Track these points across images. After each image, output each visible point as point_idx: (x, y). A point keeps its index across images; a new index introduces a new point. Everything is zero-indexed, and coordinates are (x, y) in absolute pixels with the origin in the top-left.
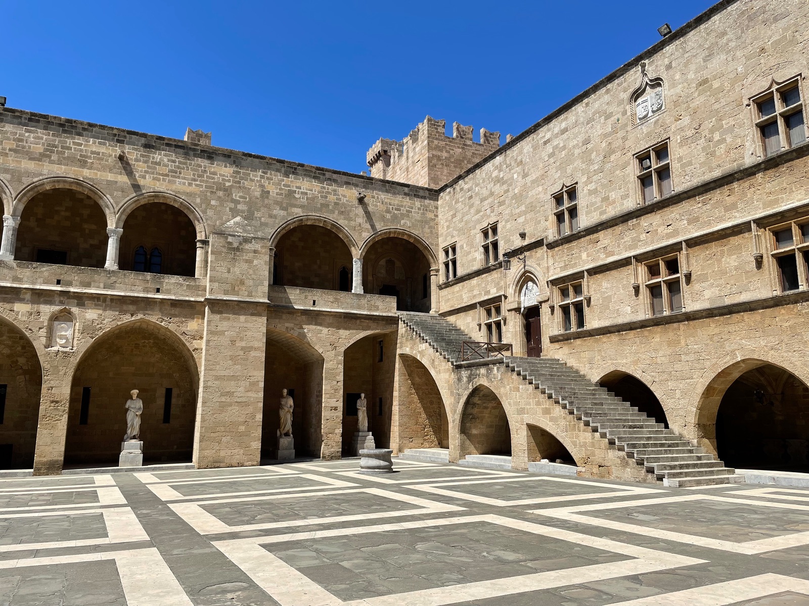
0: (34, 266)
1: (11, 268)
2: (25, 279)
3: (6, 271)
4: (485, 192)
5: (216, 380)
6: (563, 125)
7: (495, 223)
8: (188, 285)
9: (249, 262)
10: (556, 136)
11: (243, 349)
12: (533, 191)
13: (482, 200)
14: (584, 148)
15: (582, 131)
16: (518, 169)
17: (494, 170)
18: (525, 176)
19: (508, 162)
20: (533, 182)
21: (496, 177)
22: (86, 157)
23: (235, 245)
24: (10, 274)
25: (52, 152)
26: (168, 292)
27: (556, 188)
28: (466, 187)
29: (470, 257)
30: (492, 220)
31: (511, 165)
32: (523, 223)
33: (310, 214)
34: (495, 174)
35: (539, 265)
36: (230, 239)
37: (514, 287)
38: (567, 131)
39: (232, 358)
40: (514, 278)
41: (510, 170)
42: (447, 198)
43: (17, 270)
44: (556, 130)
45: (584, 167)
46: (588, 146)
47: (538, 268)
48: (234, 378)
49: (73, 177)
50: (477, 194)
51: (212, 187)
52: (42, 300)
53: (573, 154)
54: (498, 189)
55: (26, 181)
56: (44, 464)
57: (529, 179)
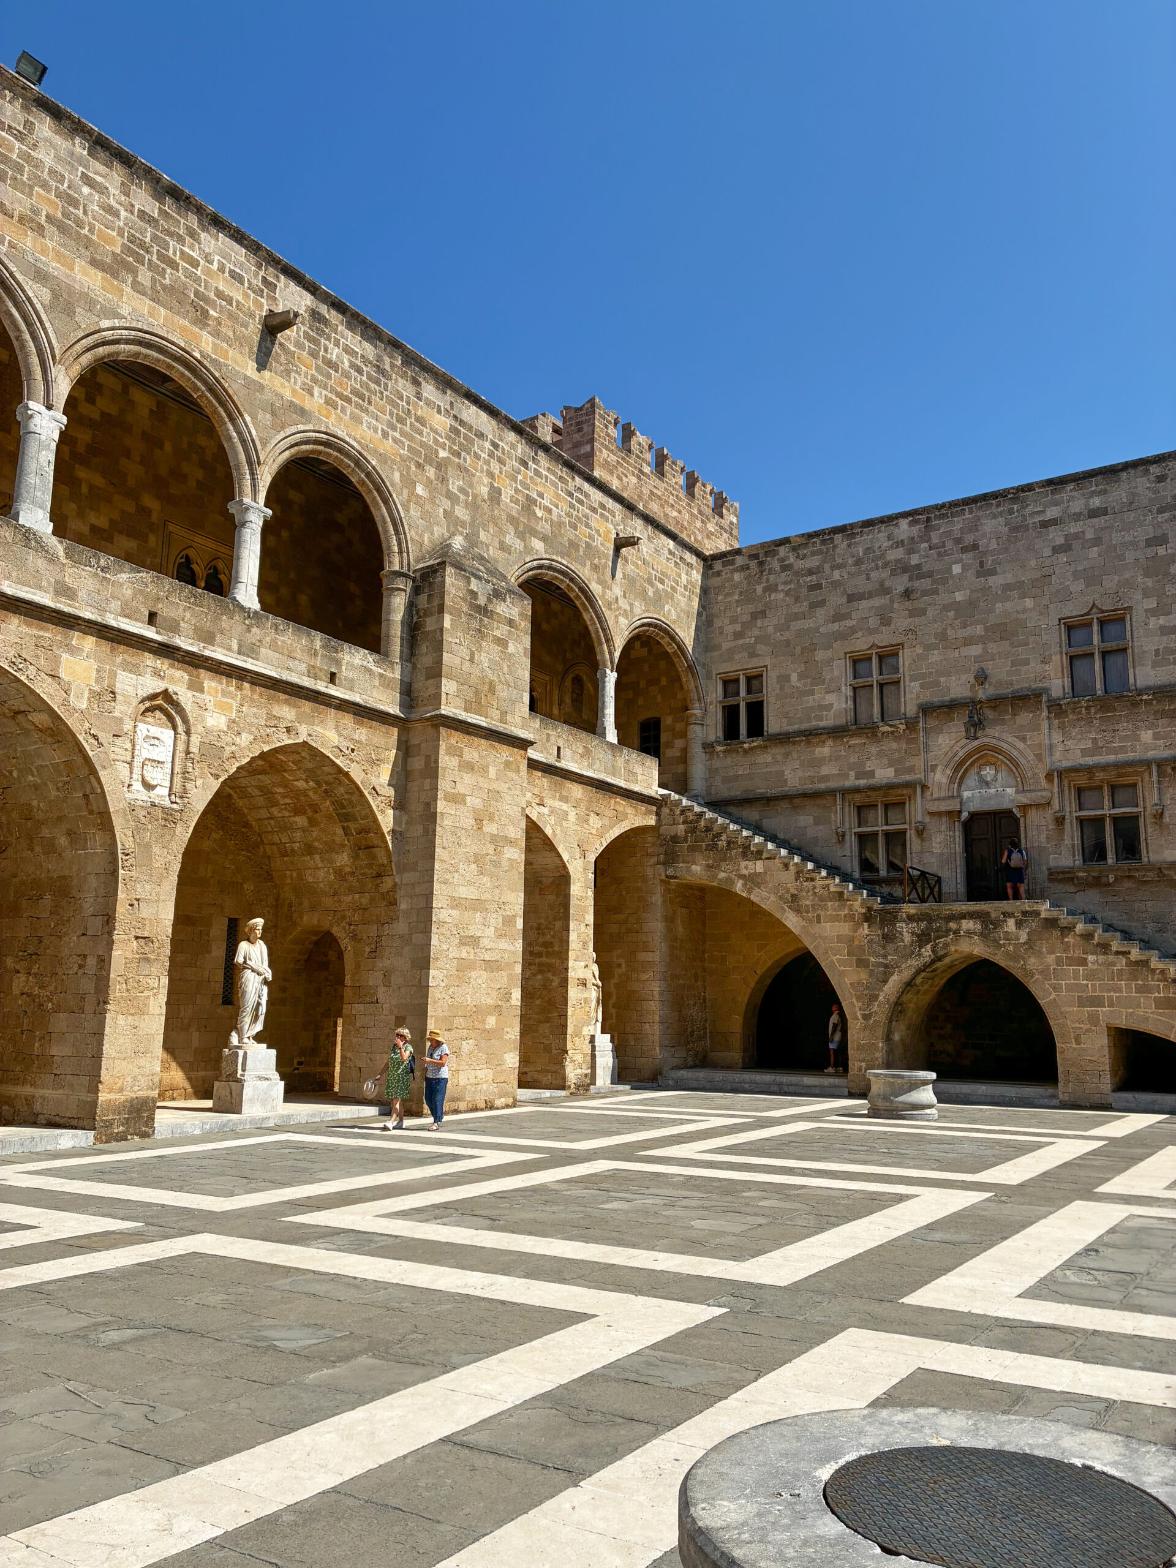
0: (103, 562)
1: (52, 559)
2: (82, 594)
3: (41, 564)
4: (860, 583)
5: (453, 908)
6: (1095, 502)
7: (892, 646)
8: (381, 676)
9: (501, 643)
10: (1077, 517)
11: (494, 839)
12: (1008, 605)
13: (852, 598)
14: (1150, 552)
15: (1147, 522)
16: (968, 557)
17: (891, 547)
18: (984, 571)
19: (935, 540)
20: (1007, 587)
21: (898, 561)
22: (206, 300)
23: (482, 601)
24: (49, 573)
25: (140, 260)
26: (350, 687)
27: (1074, 609)
28: (801, 564)
29: (810, 701)
30: (885, 638)
31: (944, 546)
32: (975, 657)
33: (555, 557)
34: (893, 555)
35: (1023, 739)
36: (474, 585)
37: (949, 772)
38: (1106, 514)
39: (477, 859)
40: (950, 754)
41: (939, 554)
42: (737, 577)
43: (64, 565)
44: (1077, 506)
45: (1150, 584)
46: (1161, 551)
47: (1021, 745)
48: (477, 905)
49: (183, 345)
50: (835, 584)
51: (418, 454)
52: (118, 660)
53: (1122, 558)
54: (900, 583)
55: (85, 320)
56: (117, 1109)
57: (995, 581)
